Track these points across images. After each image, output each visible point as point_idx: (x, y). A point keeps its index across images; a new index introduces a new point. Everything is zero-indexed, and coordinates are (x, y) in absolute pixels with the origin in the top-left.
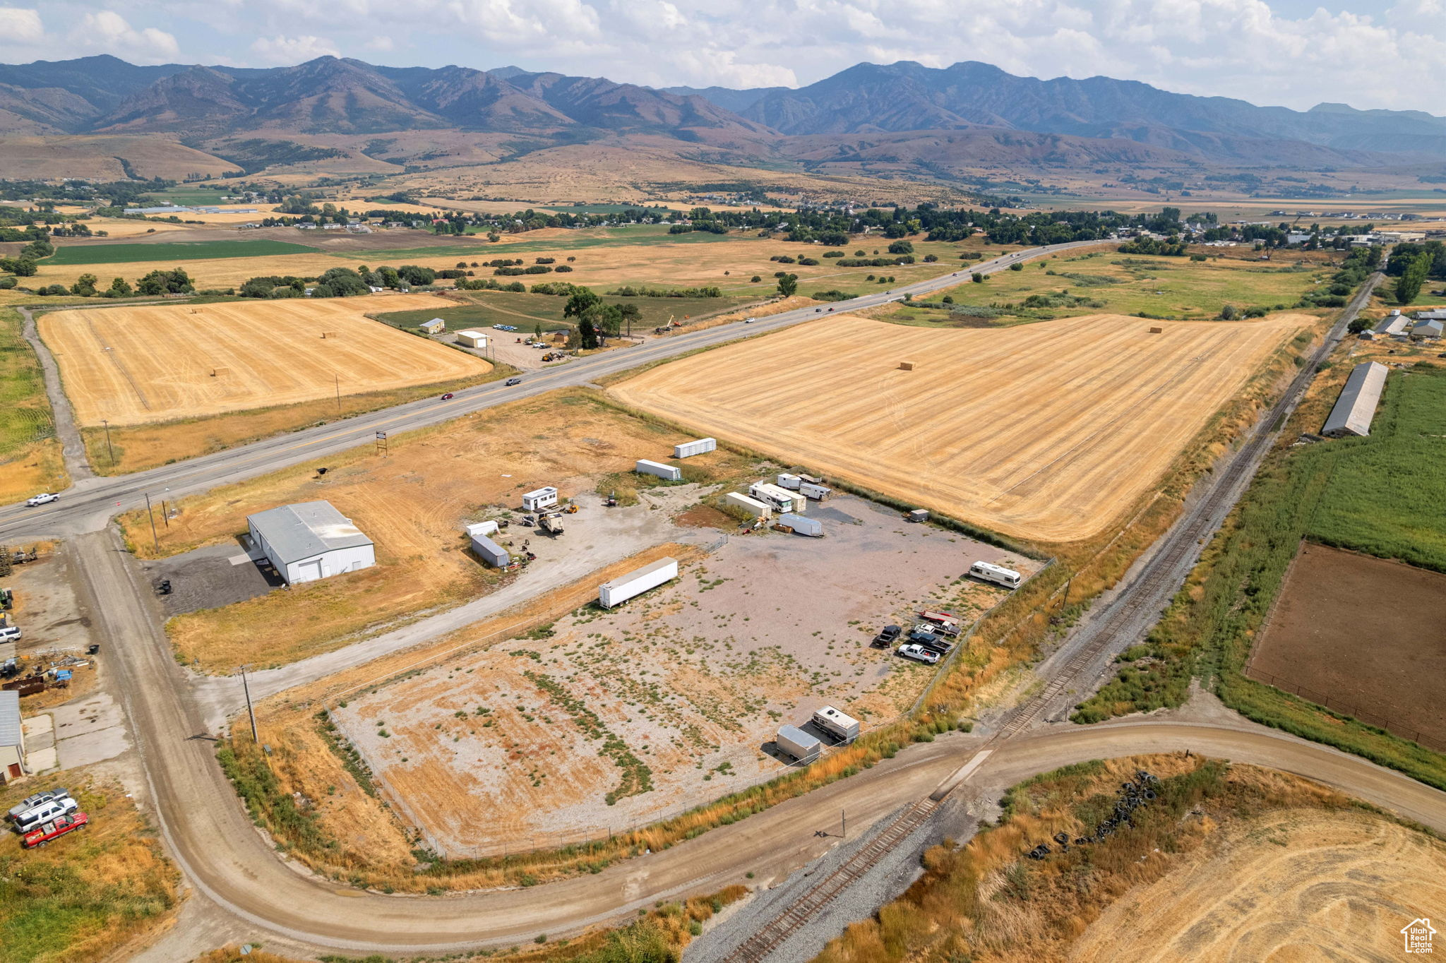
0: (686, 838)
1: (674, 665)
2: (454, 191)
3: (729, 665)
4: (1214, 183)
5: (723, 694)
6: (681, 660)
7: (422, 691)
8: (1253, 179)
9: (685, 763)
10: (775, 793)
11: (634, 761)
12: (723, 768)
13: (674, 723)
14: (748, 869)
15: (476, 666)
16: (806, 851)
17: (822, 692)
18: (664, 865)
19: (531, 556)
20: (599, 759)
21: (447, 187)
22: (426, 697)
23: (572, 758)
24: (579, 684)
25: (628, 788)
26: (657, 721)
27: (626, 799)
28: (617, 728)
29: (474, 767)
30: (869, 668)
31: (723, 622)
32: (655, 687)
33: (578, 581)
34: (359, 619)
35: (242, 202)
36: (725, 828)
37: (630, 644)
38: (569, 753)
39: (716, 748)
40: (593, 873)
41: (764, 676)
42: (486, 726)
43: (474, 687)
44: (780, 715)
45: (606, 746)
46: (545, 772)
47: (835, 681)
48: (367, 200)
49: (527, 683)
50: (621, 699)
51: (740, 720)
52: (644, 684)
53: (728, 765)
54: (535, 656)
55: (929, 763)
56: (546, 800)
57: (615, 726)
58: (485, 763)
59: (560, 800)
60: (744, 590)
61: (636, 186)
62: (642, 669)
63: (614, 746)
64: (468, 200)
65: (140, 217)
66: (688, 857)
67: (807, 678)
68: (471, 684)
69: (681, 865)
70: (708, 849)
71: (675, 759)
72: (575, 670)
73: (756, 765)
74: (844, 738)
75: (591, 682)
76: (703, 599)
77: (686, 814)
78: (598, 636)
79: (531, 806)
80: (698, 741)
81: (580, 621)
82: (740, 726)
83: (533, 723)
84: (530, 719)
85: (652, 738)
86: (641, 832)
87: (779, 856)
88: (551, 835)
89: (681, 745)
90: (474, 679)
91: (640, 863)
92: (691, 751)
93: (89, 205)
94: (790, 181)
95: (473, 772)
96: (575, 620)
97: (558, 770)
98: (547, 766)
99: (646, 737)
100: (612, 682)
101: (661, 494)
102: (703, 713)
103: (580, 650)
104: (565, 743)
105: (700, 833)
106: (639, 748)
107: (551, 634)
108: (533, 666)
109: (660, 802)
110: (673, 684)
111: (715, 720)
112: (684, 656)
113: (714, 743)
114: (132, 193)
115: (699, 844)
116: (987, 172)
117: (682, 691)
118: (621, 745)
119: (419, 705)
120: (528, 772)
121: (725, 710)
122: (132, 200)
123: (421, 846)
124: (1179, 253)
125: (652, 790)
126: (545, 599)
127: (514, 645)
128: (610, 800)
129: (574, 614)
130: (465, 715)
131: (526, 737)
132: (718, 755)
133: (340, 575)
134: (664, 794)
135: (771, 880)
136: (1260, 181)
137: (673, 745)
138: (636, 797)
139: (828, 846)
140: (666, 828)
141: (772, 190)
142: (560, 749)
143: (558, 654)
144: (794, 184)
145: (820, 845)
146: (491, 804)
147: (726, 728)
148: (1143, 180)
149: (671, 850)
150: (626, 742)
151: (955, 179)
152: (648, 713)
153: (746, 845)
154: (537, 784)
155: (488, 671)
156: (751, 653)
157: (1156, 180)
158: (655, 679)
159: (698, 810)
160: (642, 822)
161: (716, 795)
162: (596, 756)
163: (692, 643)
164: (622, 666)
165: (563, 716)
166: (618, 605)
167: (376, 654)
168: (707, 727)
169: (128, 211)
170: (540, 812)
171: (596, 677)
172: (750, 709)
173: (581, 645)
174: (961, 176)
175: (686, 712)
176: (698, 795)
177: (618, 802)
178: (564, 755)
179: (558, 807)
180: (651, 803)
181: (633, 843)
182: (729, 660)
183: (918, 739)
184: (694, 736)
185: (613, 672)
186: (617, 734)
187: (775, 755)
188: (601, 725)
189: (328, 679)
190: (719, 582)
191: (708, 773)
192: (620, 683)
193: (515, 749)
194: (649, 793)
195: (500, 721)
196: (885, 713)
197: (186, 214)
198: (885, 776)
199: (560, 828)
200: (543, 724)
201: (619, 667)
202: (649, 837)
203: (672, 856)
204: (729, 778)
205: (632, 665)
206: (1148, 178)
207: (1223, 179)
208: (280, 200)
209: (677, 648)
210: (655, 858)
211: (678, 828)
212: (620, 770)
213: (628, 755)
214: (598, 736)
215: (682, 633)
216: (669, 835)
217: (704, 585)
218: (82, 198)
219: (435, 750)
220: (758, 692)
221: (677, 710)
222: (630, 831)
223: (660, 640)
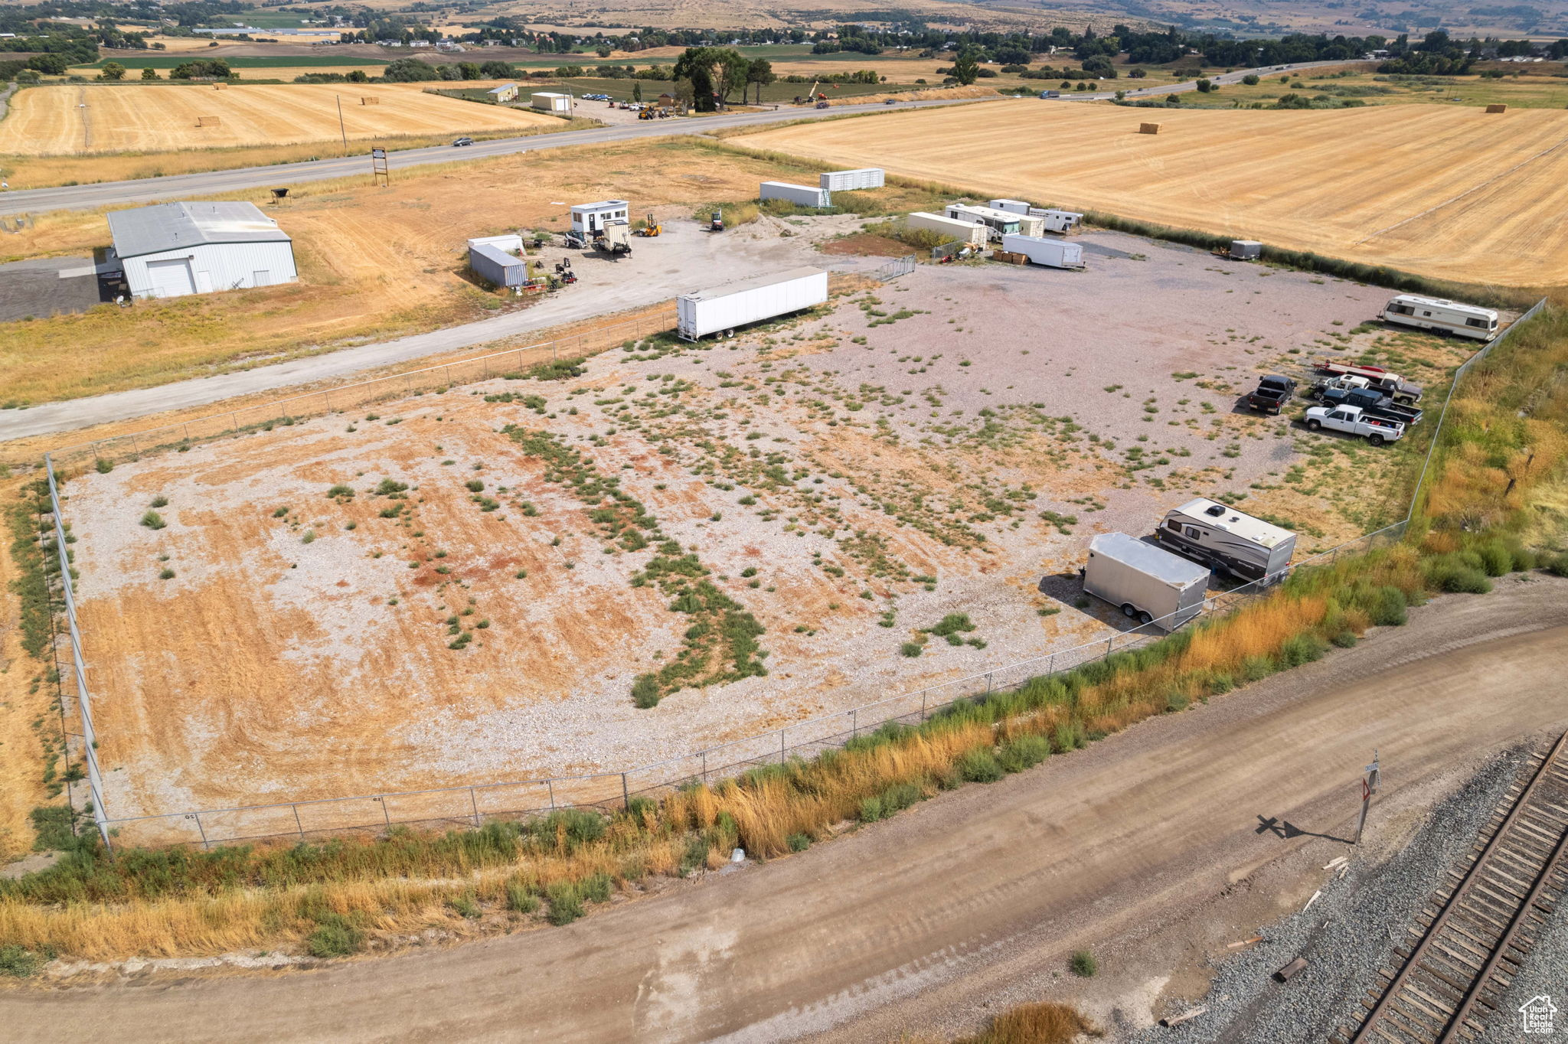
0: (858, 817)
1: (821, 426)
2: (565, 17)
3: (938, 430)
4: (1481, 17)
5: (932, 477)
6: (836, 417)
7: (282, 451)
8: (1532, 13)
9: (850, 613)
10: (1110, 697)
11: (718, 601)
12: (951, 628)
13: (820, 526)
14: (1077, 937)
15: (410, 416)
16: (1248, 882)
17: (1158, 483)
18: (789, 909)
19: (569, 279)
20: (631, 594)
21: (557, 14)
22: (284, 461)
23: (565, 590)
24: (616, 451)
25: (696, 666)
26: (781, 521)
27: (688, 694)
28: (686, 533)
29: (323, 596)
30: (1247, 445)
31: (918, 366)
32: (775, 459)
33: (644, 308)
34: (226, 346)
35: (324, 25)
36: (975, 794)
37: (730, 393)
38: (561, 578)
39: (928, 583)
40: (553, 920)
41: (1018, 450)
42: (385, 515)
43: (392, 448)
44: (1072, 521)
45: (654, 567)
46: (490, 616)
47: (1177, 464)
48: (465, 26)
49: (505, 443)
50: (701, 478)
51: (977, 527)
52: (755, 454)
53: (963, 623)
54: (535, 404)
55: (1512, 642)
56: (470, 687)
57: (680, 527)
58: (352, 589)
59: (511, 686)
60: (953, 327)
61: (774, 15)
62: (750, 429)
63: (673, 567)
64: (580, 26)
65: (208, 36)
66: (864, 884)
67: (1116, 457)
68: (387, 442)
69: (845, 912)
70: (928, 860)
71: (824, 602)
72: (608, 427)
73: (1037, 628)
74: (1259, 573)
75: (639, 447)
76: (873, 336)
77: (855, 744)
78: (669, 378)
79: (427, 696)
80: (881, 566)
81: (638, 358)
82: (980, 539)
83: (495, 514)
84: (489, 506)
85: (768, 554)
86: (722, 790)
87: (1165, 895)
88: (457, 783)
89: (838, 573)
90: (397, 435)
91: (711, 895)
92: (863, 586)
93: (153, 25)
94: (956, 11)
95: (313, 609)
96: (628, 355)
97: (522, 613)
98: (500, 602)
99: (753, 552)
100: (687, 449)
101: (800, 223)
102: (889, 510)
103: (628, 399)
104: (558, 555)
105: (903, 804)
106: (734, 574)
107: (576, 374)
108: (528, 420)
109: (782, 706)
110: (819, 457)
111: (919, 525)
112: (840, 411)
113: (920, 572)
114: (203, 14)
115: (900, 841)
116: (1192, 7)
117: (837, 468)
118: (690, 565)
119: (262, 474)
120: (448, 613)
121: (938, 507)
122: (202, 22)
123: (74, 797)
124: (1463, 72)
125: (761, 672)
126: (579, 327)
127: (499, 386)
128: (645, 695)
129: (628, 347)
130: (350, 494)
131: (470, 539)
132: (933, 598)
133: (230, 292)
134: (792, 684)
135: (1157, 985)
136: (1541, 15)
137: (818, 573)
138: (716, 691)
139: (1314, 868)
140: (799, 784)
141: (934, 20)
142: (541, 568)
143: (583, 403)
144: (960, 14)
145: (1290, 867)
146: (326, 686)
147: (947, 542)
148: (1388, 16)
149: (809, 858)
150: (704, 560)
151: (1150, 14)
152: (761, 505)
153: (1051, 853)
154: (459, 645)
155: (431, 423)
156: (983, 413)
157: (1404, 15)
158: (778, 447)
159: (893, 734)
160: (728, 761)
161: (942, 694)
162: (625, 586)
163: (858, 394)
164: (712, 425)
165: (563, 503)
166: (711, 337)
167: (226, 394)
168: (901, 539)
169: (197, 31)
170: (445, 714)
171: (655, 438)
172: (998, 507)
173: (632, 390)
174: (1159, 12)
175: (847, 507)
176: (887, 694)
177: (667, 702)
178: (548, 582)
179: (500, 705)
180: (756, 709)
181: (695, 823)
182: (937, 422)
183: (1449, 585)
184: (870, 554)
185: (691, 433)
186: (685, 543)
187: (1082, 605)
188: (649, 524)
189: (108, 428)
190: (904, 315)
191: (910, 639)
192: (701, 451)
193: (435, 564)
194: (753, 680)
195: (421, 508)
196: (1323, 528)
197: (257, 33)
198: (1402, 669)
199: (485, 761)
200: (515, 517)
201: (703, 425)
202: (746, 808)
203: (814, 878)
204: (967, 653)
205: (731, 424)
206: (1394, 13)
207: (1493, 12)
208: (367, 24)
209: (827, 401)
210: (760, 879)
211: (832, 783)
212: (682, 622)
213: (706, 588)
214: (641, 545)
215: (837, 380)
216: (806, 808)
217: (874, 319)
218: (148, 17)
219: (250, 558)
220: (1013, 478)
221: (827, 503)
222: (689, 787)
223: (790, 388)
